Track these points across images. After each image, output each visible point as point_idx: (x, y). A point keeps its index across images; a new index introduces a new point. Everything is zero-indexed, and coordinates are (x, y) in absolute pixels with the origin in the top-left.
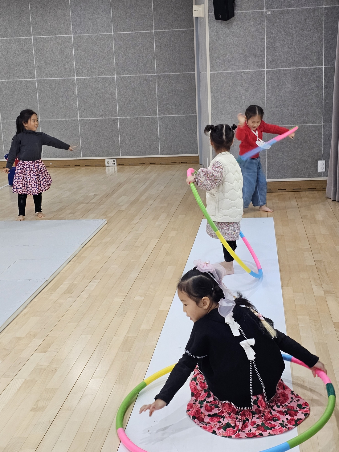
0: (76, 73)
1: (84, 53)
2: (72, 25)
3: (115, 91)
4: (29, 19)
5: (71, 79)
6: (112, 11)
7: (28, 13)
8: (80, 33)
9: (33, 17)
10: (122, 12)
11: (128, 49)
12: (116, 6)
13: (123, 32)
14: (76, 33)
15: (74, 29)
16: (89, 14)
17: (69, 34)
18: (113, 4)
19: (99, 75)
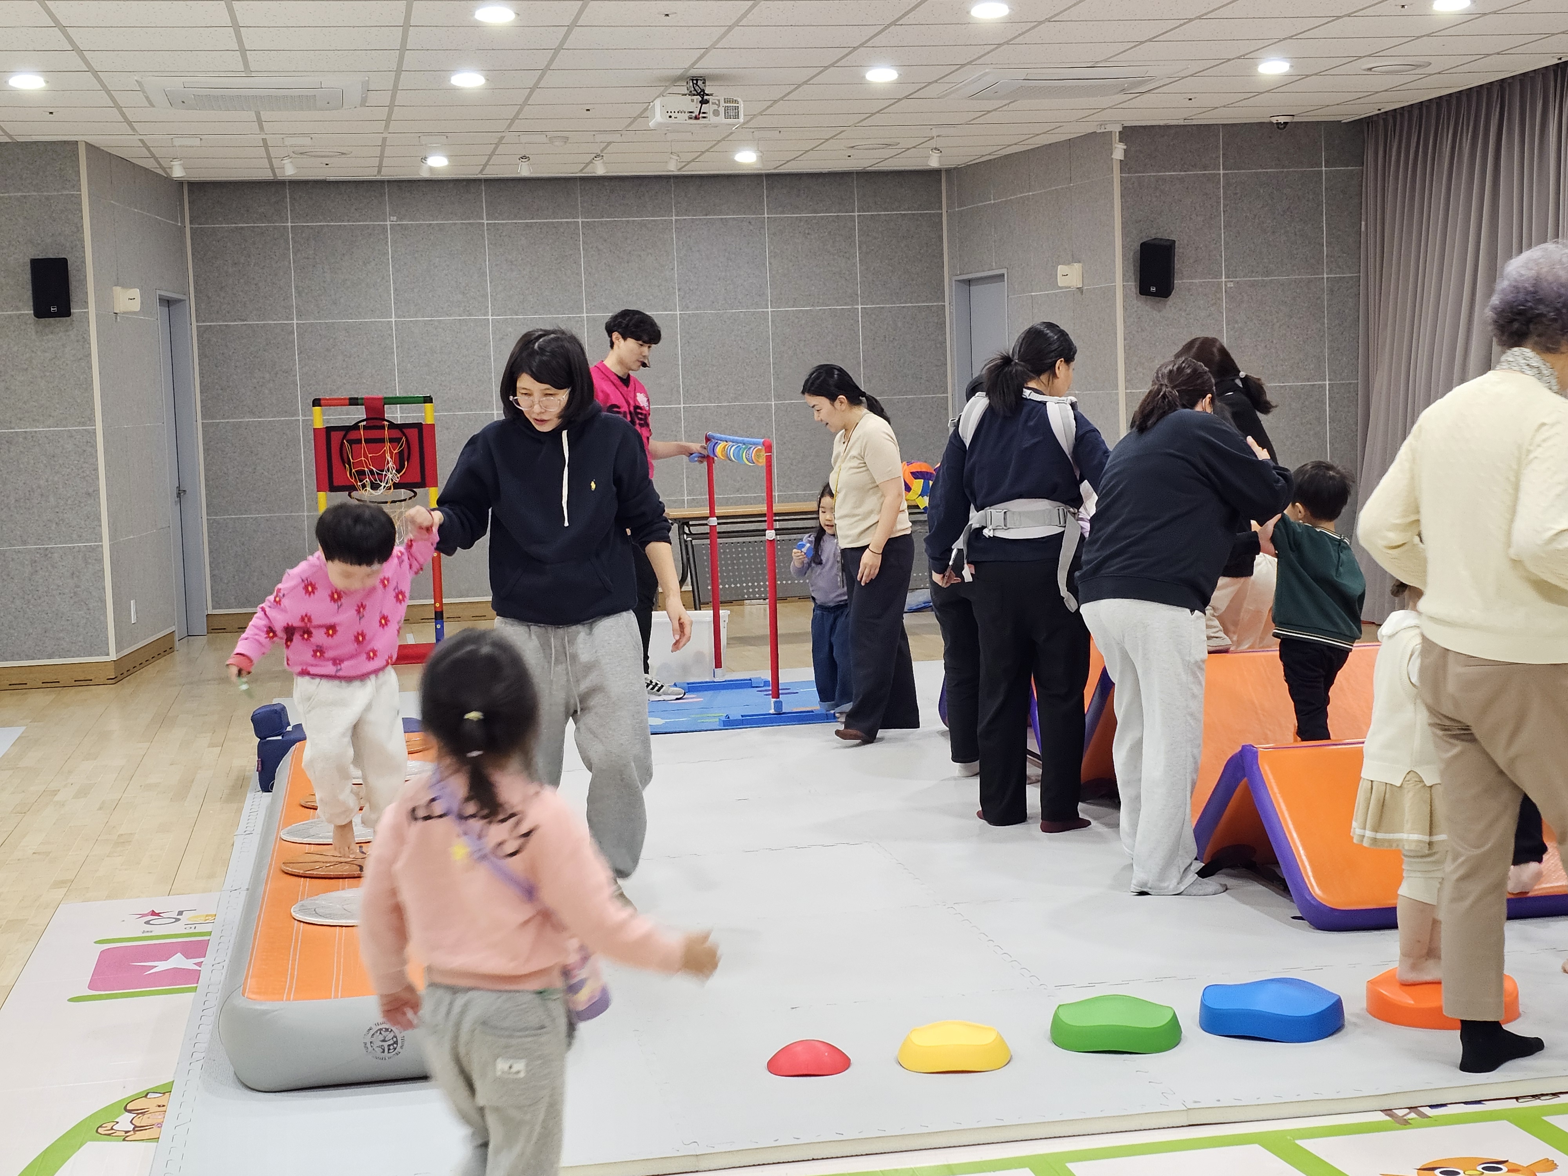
0: (684, 396)
1: (704, 351)
2: (679, 290)
3: (772, 434)
4: (579, 274)
5: (671, 408)
6: (770, 263)
7: (577, 263)
8: (697, 309)
9: (590, 270)
10: (791, 264)
11: (802, 343)
12: (779, 252)
13: (793, 307)
14: (688, 308)
15: (682, 298)
16: (719, 267)
17: (671, 310)
18: (772, 248)
19: (736, 399)
